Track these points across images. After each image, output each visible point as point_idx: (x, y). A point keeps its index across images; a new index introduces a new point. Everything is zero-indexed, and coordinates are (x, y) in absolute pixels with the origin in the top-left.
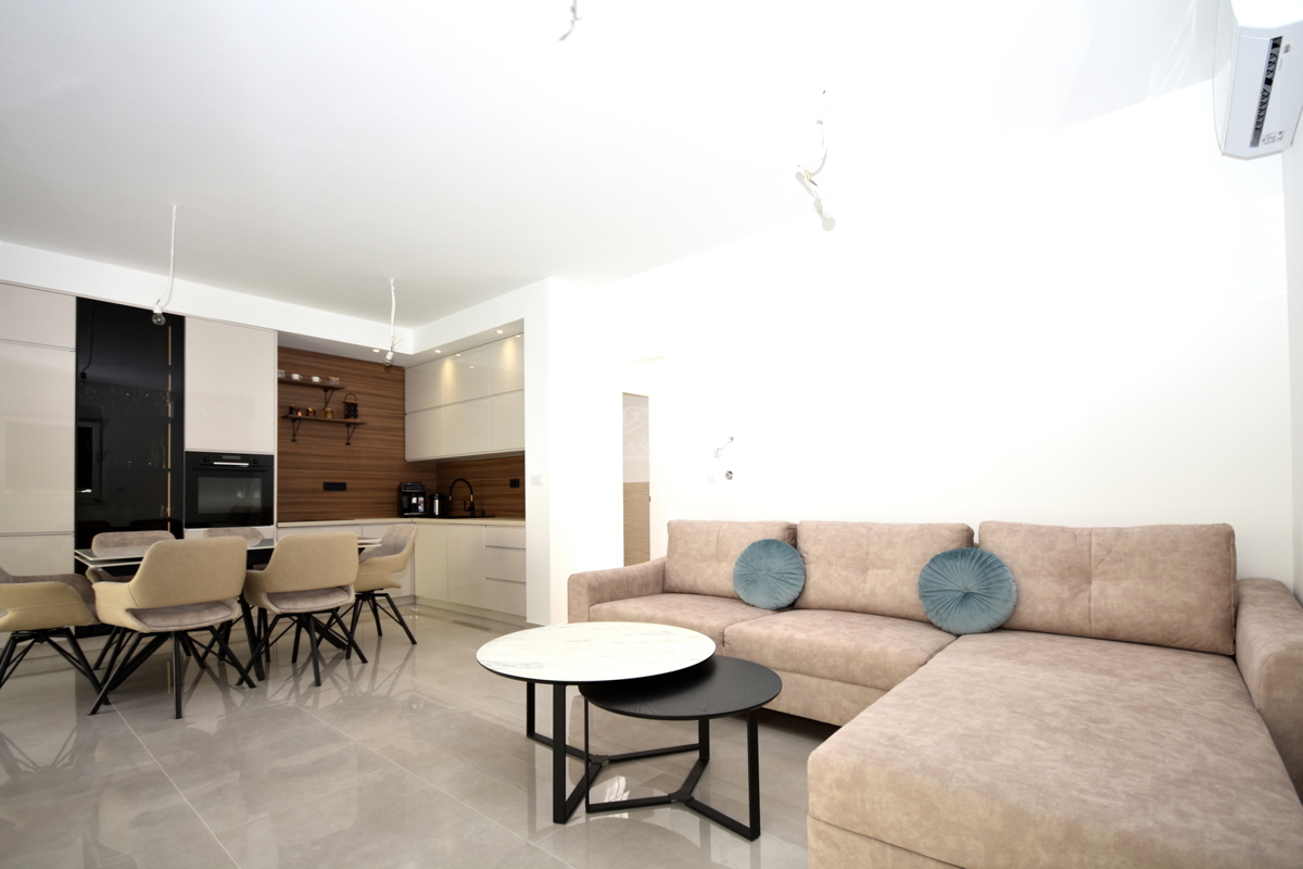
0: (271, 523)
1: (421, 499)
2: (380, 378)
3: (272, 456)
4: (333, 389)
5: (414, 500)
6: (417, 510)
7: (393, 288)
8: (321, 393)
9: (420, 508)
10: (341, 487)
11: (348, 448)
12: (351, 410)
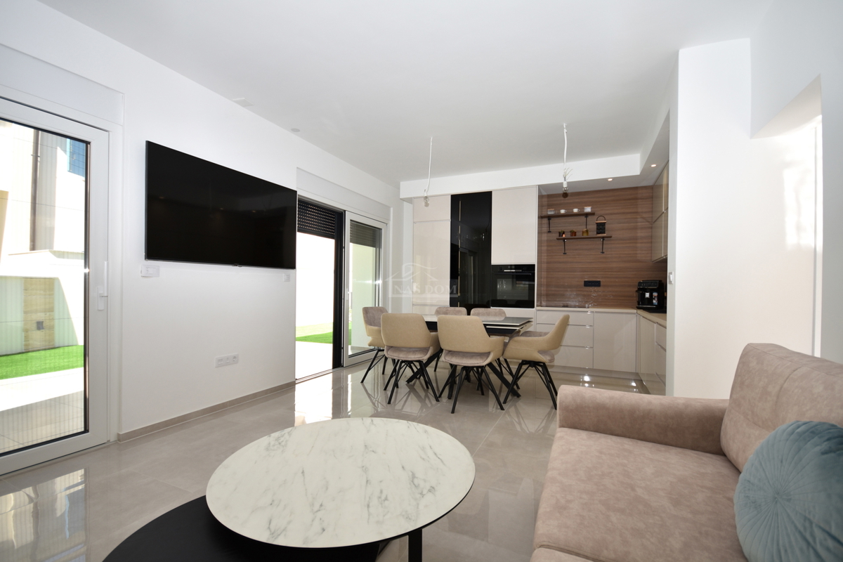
0: (533, 307)
1: (655, 294)
2: (629, 199)
3: (534, 265)
4: (587, 215)
5: (647, 295)
6: (652, 304)
7: (565, 131)
8: (583, 218)
9: (654, 301)
10: (597, 284)
11: (603, 255)
12: (601, 228)
